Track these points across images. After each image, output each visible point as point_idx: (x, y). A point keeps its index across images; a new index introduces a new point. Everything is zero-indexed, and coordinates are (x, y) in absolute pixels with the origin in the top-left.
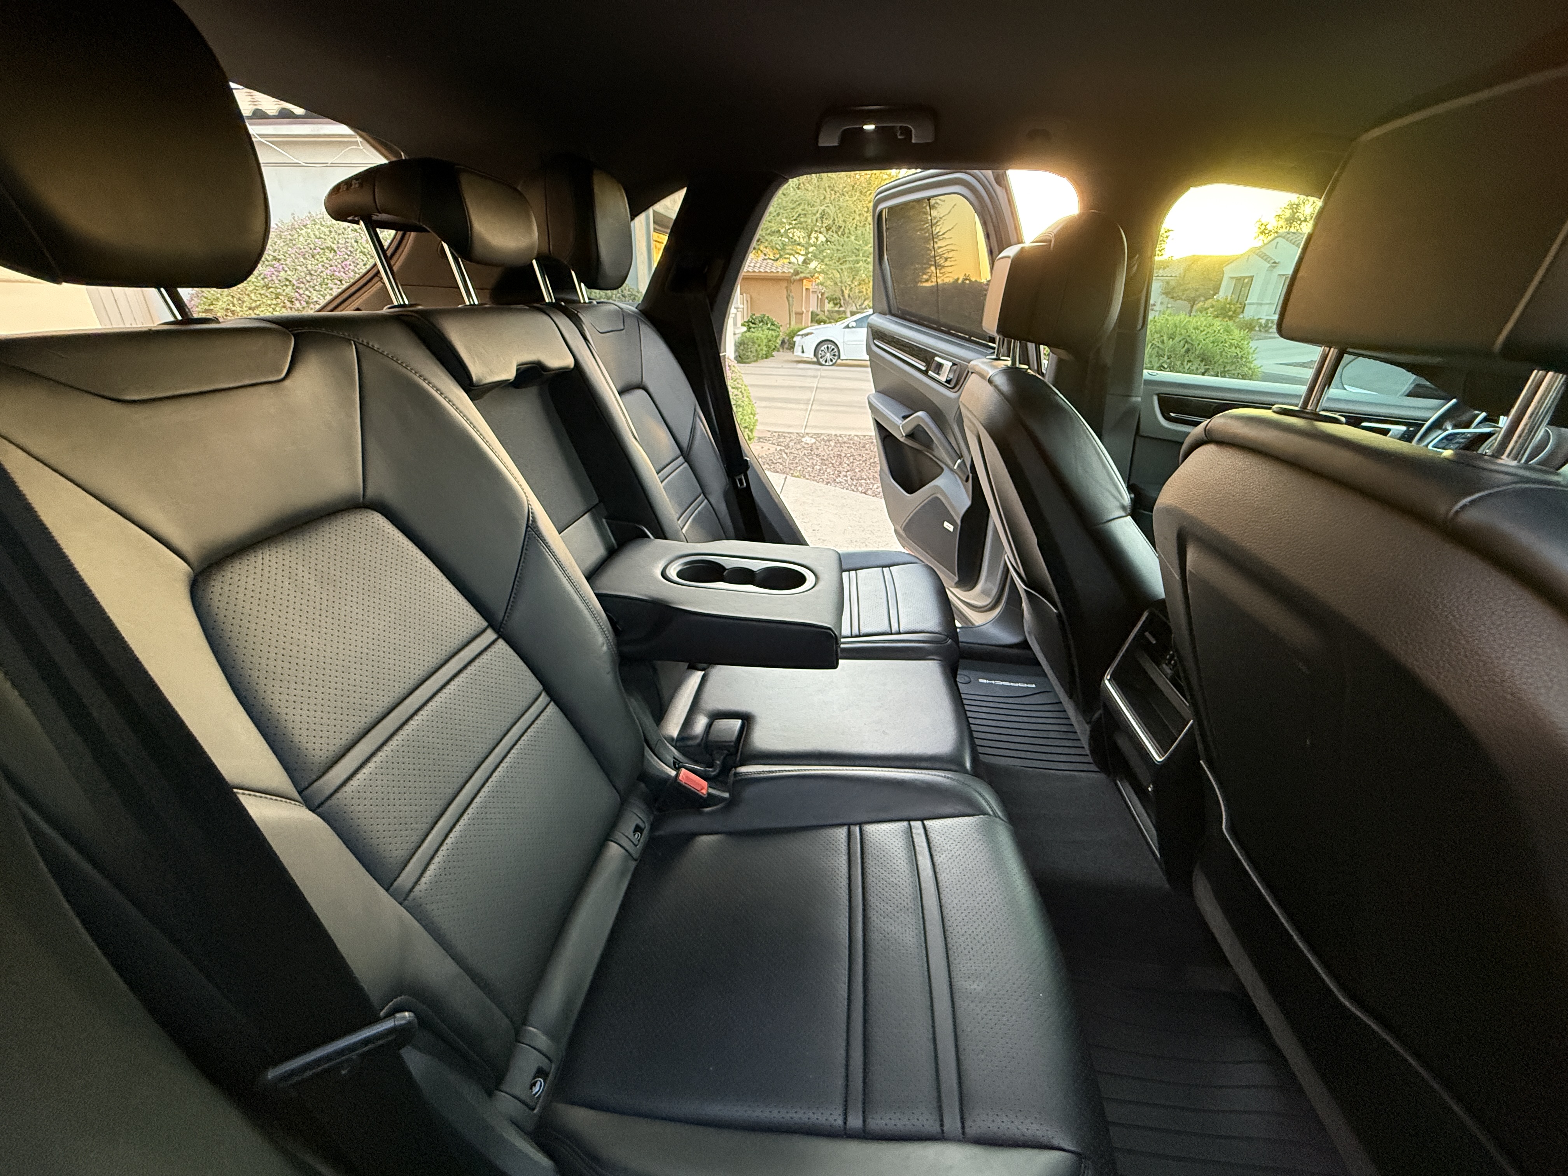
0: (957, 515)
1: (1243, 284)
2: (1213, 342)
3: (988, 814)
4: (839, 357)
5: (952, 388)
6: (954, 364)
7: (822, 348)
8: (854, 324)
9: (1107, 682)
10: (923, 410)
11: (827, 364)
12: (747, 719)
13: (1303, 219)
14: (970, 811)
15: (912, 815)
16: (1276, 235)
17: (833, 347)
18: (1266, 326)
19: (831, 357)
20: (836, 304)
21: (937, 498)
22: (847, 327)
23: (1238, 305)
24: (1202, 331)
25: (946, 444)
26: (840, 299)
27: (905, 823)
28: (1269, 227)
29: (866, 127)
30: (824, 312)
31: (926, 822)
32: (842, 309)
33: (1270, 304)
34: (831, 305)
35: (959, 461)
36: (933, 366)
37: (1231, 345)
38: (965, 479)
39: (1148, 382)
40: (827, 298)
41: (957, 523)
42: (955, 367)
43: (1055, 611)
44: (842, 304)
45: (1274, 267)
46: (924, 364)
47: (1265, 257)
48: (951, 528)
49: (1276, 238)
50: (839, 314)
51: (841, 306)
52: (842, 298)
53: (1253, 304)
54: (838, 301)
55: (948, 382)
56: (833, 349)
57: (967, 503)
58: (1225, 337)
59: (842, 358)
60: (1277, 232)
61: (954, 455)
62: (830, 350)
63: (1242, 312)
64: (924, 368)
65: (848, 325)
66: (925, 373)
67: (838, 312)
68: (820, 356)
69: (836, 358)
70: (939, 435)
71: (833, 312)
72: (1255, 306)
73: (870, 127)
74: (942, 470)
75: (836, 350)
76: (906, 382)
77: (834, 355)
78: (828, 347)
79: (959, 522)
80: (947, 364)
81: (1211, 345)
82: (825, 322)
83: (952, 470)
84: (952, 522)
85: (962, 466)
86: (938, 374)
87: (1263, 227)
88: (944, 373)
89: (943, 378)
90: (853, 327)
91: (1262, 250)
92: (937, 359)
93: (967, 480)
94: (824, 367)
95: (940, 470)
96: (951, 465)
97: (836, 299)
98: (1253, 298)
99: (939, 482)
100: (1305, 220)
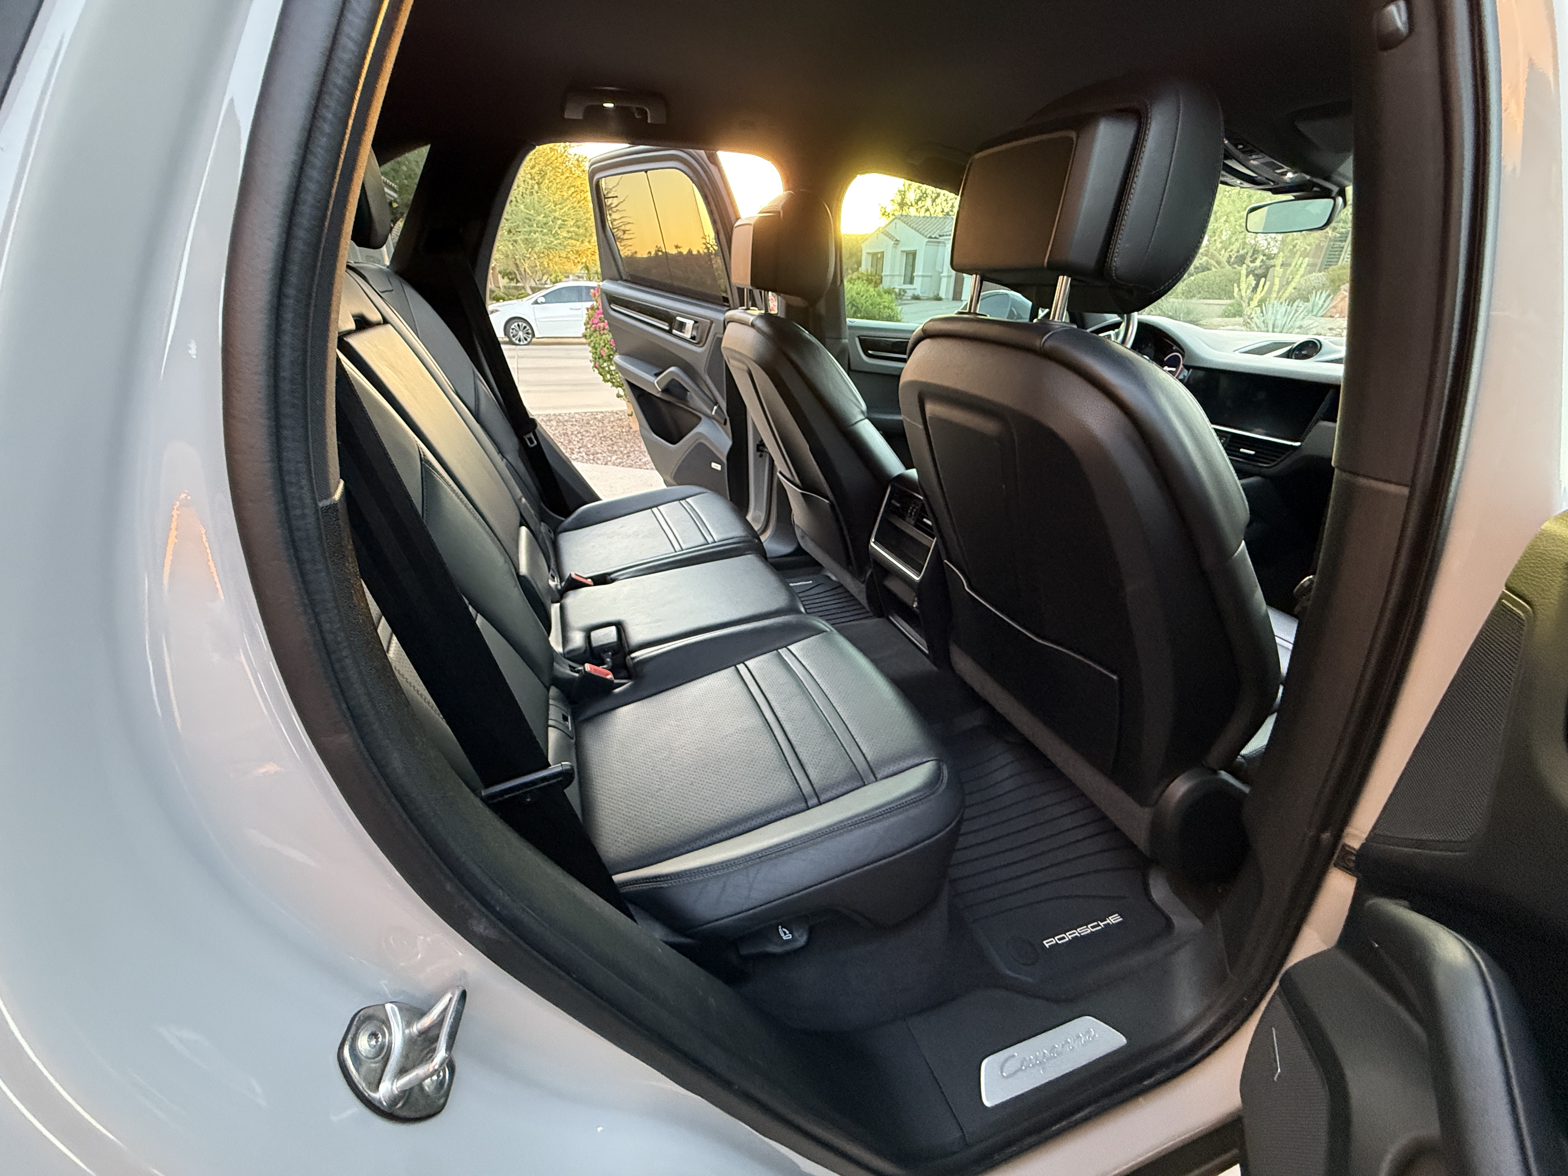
0: (723, 455)
1: (878, 259)
2: (872, 305)
3: (825, 631)
4: (534, 335)
5: (698, 343)
6: (696, 322)
7: (513, 327)
8: (543, 300)
9: (872, 544)
10: (674, 366)
11: (522, 343)
12: (619, 626)
13: (910, 204)
14: (814, 633)
15: (777, 646)
16: (894, 217)
17: (524, 325)
18: (900, 294)
19: (525, 336)
20: (512, 280)
21: (701, 444)
22: (536, 302)
23: (877, 277)
24: (862, 296)
25: (700, 393)
26: (515, 274)
27: (775, 652)
28: (888, 210)
29: (605, 105)
30: (499, 288)
31: (789, 647)
32: (518, 285)
33: (899, 275)
34: (506, 280)
35: (715, 408)
36: (676, 326)
37: (885, 307)
38: (723, 422)
39: (851, 327)
40: (500, 272)
41: (724, 464)
42: (697, 325)
43: (827, 502)
44: (519, 280)
45: (897, 244)
46: (667, 324)
47: (887, 234)
48: (716, 466)
49: (893, 220)
50: (519, 290)
51: (518, 281)
52: (517, 272)
53: (887, 276)
54: (514, 276)
55: (693, 338)
56: (525, 327)
57: (729, 443)
58: (879, 300)
59: (537, 335)
60: (893, 215)
61: (710, 402)
62: (522, 328)
63: (881, 282)
64: (667, 328)
65: (536, 300)
66: (669, 332)
67: (516, 288)
68: (511, 335)
69: (530, 336)
70: (694, 386)
71: (509, 288)
72: (889, 277)
73: (609, 105)
74: (700, 419)
75: (528, 327)
76: (652, 342)
77: (528, 333)
78: (518, 325)
79: (725, 461)
80: (690, 323)
81: (871, 307)
82: (504, 300)
83: (709, 417)
84: (719, 462)
85: (719, 411)
86: (681, 331)
87: (883, 210)
88: (688, 331)
89: (688, 336)
90: (542, 303)
91: (886, 229)
92: (679, 318)
93: (725, 423)
94: (518, 347)
95: (695, 420)
96: (709, 411)
97: (510, 273)
98: (886, 271)
99: (700, 429)
100: (912, 205)
